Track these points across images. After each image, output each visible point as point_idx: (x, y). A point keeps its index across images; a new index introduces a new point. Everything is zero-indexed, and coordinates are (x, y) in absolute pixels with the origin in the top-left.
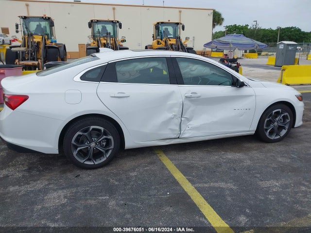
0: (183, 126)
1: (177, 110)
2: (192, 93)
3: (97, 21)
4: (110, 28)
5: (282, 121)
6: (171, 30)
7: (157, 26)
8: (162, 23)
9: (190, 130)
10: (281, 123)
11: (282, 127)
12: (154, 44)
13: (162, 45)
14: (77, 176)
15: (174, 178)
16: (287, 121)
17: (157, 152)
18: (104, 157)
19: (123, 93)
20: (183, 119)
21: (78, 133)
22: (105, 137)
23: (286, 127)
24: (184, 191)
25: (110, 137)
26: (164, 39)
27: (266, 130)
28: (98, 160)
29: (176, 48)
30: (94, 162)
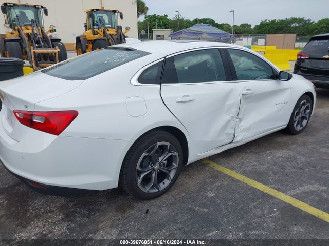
0: (236, 128)
1: (235, 111)
2: (247, 90)
3: (14, 4)
6: (106, 18)
7: (91, 14)
8: (97, 10)
11: (303, 118)
12: (89, 34)
13: (100, 36)
14: (147, 211)
15: (259, 190)
16: (308, 111)
17: (205, 162)
18: (168, 179)
19: (188, 96)
20: (237, 120)
21: (144, 154)
22: (170, 154)
23: (307, 117)
24: (285, 203)
25: (176, 153)
26: (102, 29)
27: (295, 122)
28: (161, 184)
29: (117, 39)
30: (158, 189)
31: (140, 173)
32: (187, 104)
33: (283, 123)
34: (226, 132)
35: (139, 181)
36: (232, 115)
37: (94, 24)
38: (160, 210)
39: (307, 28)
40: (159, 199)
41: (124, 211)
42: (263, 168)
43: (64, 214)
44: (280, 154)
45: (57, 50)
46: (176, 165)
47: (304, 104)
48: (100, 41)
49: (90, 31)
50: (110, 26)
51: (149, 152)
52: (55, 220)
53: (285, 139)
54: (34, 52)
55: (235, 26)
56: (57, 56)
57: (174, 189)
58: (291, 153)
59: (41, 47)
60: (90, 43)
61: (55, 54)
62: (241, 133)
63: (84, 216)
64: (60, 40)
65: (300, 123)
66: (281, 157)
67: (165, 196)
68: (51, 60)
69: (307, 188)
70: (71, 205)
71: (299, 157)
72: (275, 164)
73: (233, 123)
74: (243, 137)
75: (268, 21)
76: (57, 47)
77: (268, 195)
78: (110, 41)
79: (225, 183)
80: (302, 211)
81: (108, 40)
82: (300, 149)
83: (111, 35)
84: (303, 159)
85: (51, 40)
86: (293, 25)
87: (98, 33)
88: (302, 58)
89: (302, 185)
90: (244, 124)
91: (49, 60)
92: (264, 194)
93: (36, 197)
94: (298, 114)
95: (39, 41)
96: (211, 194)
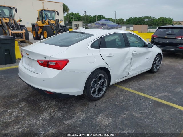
6: (49, 14)
7: (41, 12)
8: (44, 10)
11: (158, 65)
12: (40, 23)
13: (46, 24)
14: (95, 105)
15: (142, 96)
16: (159, 62)
17: (116, 85)
18: (103, 92)
19: (111, 54)
20: (130, 66)
21: (94, 80)
22: (103, 80)
23: (159, 65)
24: (154, 100)
25: (106, 80)
26: (48, 20)
27: (154, 67)
28: (100, 94)
29: (56, 26)
30: (99, 96)
31: (92, 88)
32: (111, 57)
33: (149, 68)
34: (126, 71)
35: (92, 92)
36: (128, 63)
37: (43, 18)
38: (101, 104)
39: (153, 22)
40: (99, 100)
41: (85, 106)
42: (142, 87)
43: (57, 108)
44: (149, 81)
45: (24, 31)
46: (106, 85)
47: (158, 59)
48: (47, 27)
49: (40, 22)
50: (52, 19)
51: (95, 79)
52: (54, 110)
53: (150, 75)
54: (11, 33)
55: (116, 20)
56: (24, 35)
57: (105, 97)
58: (154, 81)
59: (15, 30)
60: (40, 28)
61: (23, 34)
62: (132, 72)
63: (67, 108)
64: (25, 26)
65: (156, 68)
66: (149, 83)
67: (101, 99)
68: (20, 37)
69: (162, 94)
70: (59, 104)
71: (157, 82)
72: (147, 86)
73: (128, 67)
74: (132, 74)
75: (133, 18)
76: (24, 30)
77: (147, 98)
78: (52, 27)
79: (127, 93)
80: (161, 103)
81: (51, 26)
82: (157, 79)
83: (53, 24)
84: (159, 83)
85: (20, 26)
86: (146, 20)
87: (45, 22)
88: (154, 37)
89: (160, 94)
90: (133, 67)
91: (19, 37)
92: (145, 97)
93: (41, 102)
94: (155, 63)
95: (14, 27)
96: (122, 98)
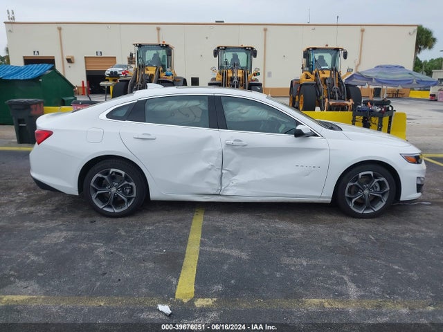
0: (224, 180)
1: (215, 160)
2: (235, 140)
3: (226, 47)
4: (242, 57)
5: (378, 189)
8: (314, 49)
9: (235, 186)
10: (376, 191)
13: (311, 80)
14: (93, 222)
19: (148, 134)
21: (98, 175)
25: (132, 184)
26: (315, 71)
30: (114, 210)
35: (94, 196)
62: (234, 188)
83: (325, 79)
90: (241, 179)
